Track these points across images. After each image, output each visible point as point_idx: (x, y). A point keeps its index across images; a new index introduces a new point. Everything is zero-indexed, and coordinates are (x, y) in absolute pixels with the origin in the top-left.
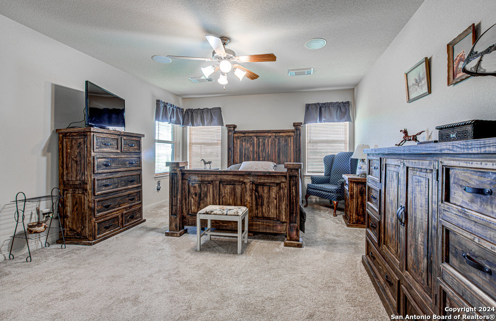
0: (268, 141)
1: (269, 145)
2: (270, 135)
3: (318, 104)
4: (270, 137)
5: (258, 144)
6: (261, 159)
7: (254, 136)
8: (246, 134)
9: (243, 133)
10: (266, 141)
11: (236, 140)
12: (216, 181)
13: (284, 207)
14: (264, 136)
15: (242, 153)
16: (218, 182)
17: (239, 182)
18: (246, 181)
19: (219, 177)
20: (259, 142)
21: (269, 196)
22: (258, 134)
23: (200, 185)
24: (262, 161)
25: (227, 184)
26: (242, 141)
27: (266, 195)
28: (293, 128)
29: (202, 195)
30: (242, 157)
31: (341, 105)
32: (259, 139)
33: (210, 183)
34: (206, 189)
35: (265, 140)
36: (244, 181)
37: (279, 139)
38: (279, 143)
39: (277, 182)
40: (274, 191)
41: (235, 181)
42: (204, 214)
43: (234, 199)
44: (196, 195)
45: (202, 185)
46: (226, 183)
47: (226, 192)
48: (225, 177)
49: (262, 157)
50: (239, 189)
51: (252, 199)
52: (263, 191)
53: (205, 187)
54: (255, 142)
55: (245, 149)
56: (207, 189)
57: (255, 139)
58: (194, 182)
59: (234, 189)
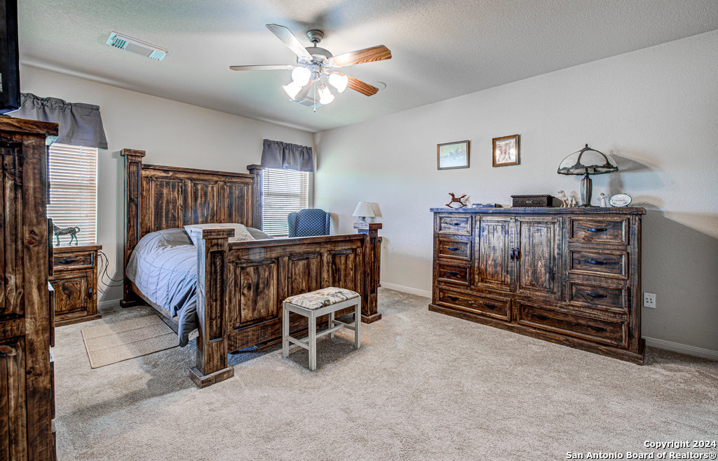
0: (213, 190)
1: (213, 196)
2: (215, 178)
3: (282, 143)
4: (216, 182)
5: (195, 193)
6: (200, 220)
7: (188, 179)
8: (171, 174)
9: (165, 171)
10: (210, 189)
11: (148, 183)
12: (284, 256)
13: (359, 277)
14: (205, 180)
15: (162, 209)
16: (287, 258)
17: (314, 253)
18: (322, 251)
19: (288, 250)
20: (197, 190)
21: (346, 267)
22: (195, 176)
23: (257, 268)
24: (203, 223)
25: (299, 260)
26: (161, 185)
27: (343, 267)
28: (248, 172)
29: (261, 286)
30: (162, 217)
31: (305, 149)
32: (195, 185)
33: (273, 262)
34: (267, 273)
35: (207, 187)
36: (321, 251)
37: (230, 187)
38: (231, 193)
39: (354, 247)
40: (351, 259)
41: (308, 253)
42: (321, 307)
43: (308, 280)
44: (249, 288)
45: (260, 268)
46: (296, 259)
47: (297, 272)
48: (297, 249)
49: (203, 215)
50: (314, 263)
51: (329, 276)
52: (341, 261)
53: (265, 271)
54: (190, 189)
55: (168, 202)
56: (270, 273)
57: (189, 184)
58: (245, 265)
59: (308, 266)
